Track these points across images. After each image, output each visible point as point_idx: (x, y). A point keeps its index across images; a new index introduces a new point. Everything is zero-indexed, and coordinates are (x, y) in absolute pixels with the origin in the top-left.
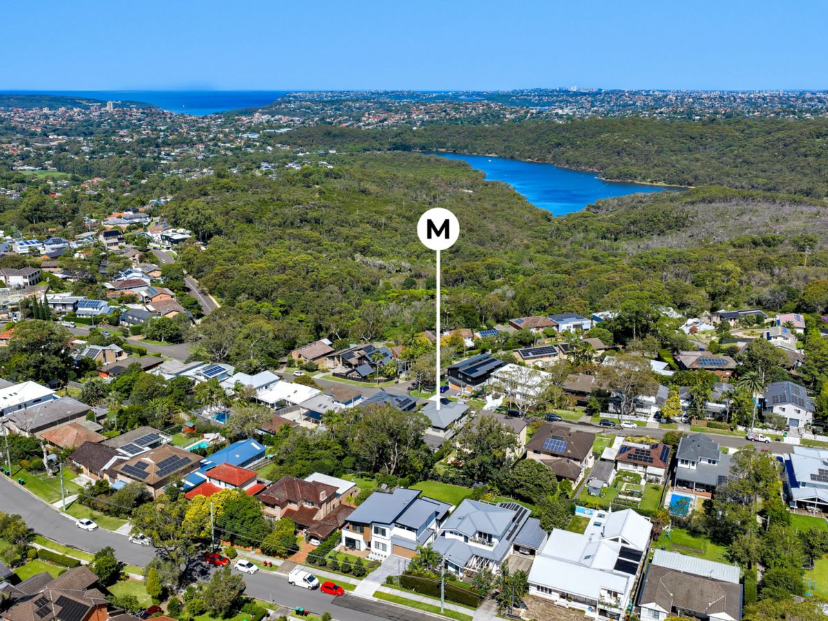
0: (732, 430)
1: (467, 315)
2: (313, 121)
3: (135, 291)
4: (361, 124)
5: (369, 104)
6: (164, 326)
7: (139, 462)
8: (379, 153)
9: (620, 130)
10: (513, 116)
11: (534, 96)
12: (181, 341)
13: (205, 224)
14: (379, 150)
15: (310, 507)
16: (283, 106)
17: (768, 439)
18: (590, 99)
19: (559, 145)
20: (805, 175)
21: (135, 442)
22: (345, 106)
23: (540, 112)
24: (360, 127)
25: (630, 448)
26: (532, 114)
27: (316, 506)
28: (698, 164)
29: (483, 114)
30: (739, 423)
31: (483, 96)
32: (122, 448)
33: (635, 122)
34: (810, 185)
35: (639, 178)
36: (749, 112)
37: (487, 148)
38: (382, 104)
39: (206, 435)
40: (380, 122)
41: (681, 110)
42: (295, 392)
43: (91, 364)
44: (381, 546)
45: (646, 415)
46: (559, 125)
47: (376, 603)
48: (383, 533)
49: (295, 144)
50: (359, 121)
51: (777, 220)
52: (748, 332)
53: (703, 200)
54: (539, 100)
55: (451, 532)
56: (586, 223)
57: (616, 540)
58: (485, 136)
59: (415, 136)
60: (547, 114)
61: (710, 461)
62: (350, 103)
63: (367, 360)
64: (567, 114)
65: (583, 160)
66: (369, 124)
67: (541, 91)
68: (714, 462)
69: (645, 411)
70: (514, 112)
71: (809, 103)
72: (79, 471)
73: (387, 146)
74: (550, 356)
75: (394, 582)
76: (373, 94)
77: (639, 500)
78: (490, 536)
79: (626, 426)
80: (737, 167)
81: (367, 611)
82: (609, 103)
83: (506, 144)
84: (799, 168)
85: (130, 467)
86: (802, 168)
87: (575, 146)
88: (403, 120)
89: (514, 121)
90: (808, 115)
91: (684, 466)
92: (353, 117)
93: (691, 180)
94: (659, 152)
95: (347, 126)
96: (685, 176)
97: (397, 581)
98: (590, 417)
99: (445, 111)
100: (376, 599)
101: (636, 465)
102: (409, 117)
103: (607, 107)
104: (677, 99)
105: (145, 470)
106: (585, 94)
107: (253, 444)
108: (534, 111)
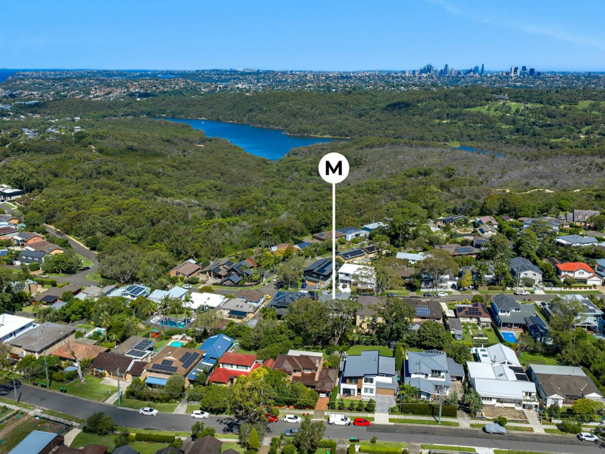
0: (504, 290)
1: (281, 233)
2: (49, 94)
3: (9, 236)
4: (91, 96)
5: (91, 81)
6: (62, 262)
7: (164, 361)
8: (115, 118)
9: (292, 100)
10: (207, 90)
11: (215, 75)
12: (74, 273)
13: (29, 180)
14: (115, 116)
15: (309, 372)
16: (18, 83)
17: (528, 293)
18: (254, 77)
19: (251, 110)
20: (416, 127)
21: (135, 348)
22: (72, 82)
23: (225, 87)
24: (90, 98)
25: (464, 308)
26: (220, 88)
27: (313, 371)
28: (349, 122)
29: (184, 88)
30: (507, 285)
31: (175, 74)
32: (128, 354)
33: (300, 93)
34: (421, 134)
35: (313, 133)
36: (366, 86)
37: (198, 114)
38: (102, 81)
39: (174, 337)
40: (106, 94)
41: (323, 85)
42: (208, 299)
43: (24, 296)
44: (369, 390)
45: (446, 287)
46: (248, 97)
47: (394, 426)
48: (371, 381)
49: (44, 113)
50: (89, 94)
51: (421, 158)
52: (463, 230)
53: (367, 146)
54: (219, 78)
55: (416, 373)
56: (296, 165)
57: (504, 363)
58: (194, 104)
59: (140, 105)
60: (231, 88)
61: (516, 310)
62: (75, 80)
63: (235, 271)
64: (245, 88)
65: (271, 121)
66: (97, 96)
67: (217, 70)
68: (519, 310)
69: (444, 285)
70: (207, 87)
71: (396, 80)
72: (102, 376)
73: (121, 114)
74: (360, 256)
75: (396, 411)
76: (89, 73)
77: (487, 338)
78: (440, 372)
79: (442, 295)
80: (373, 123)
81: (394, 432)
82: (269, 80)
83: (212, 110)
84: (411, 123)
85: (158, 365)
86: (413, 123)
87: (261, 111)
88: (124, 93)
89: (208, 93)
90: (402, 88)
91: (503, 314)
92: (84, 92)
93: (347, 133)
94: (321, 114)
95: (80, 98)
96: (343, 130)
97: (397, 410)
98: (414, 293)
99: (155, 86)
100: (393, 424)
101: (471, 318)
102: (128, 91)
103: (268, 82)
104: (314, 77)
105: (172, 366)
106: (250, 74)
107: (224, 337)
108: (221, 86)
